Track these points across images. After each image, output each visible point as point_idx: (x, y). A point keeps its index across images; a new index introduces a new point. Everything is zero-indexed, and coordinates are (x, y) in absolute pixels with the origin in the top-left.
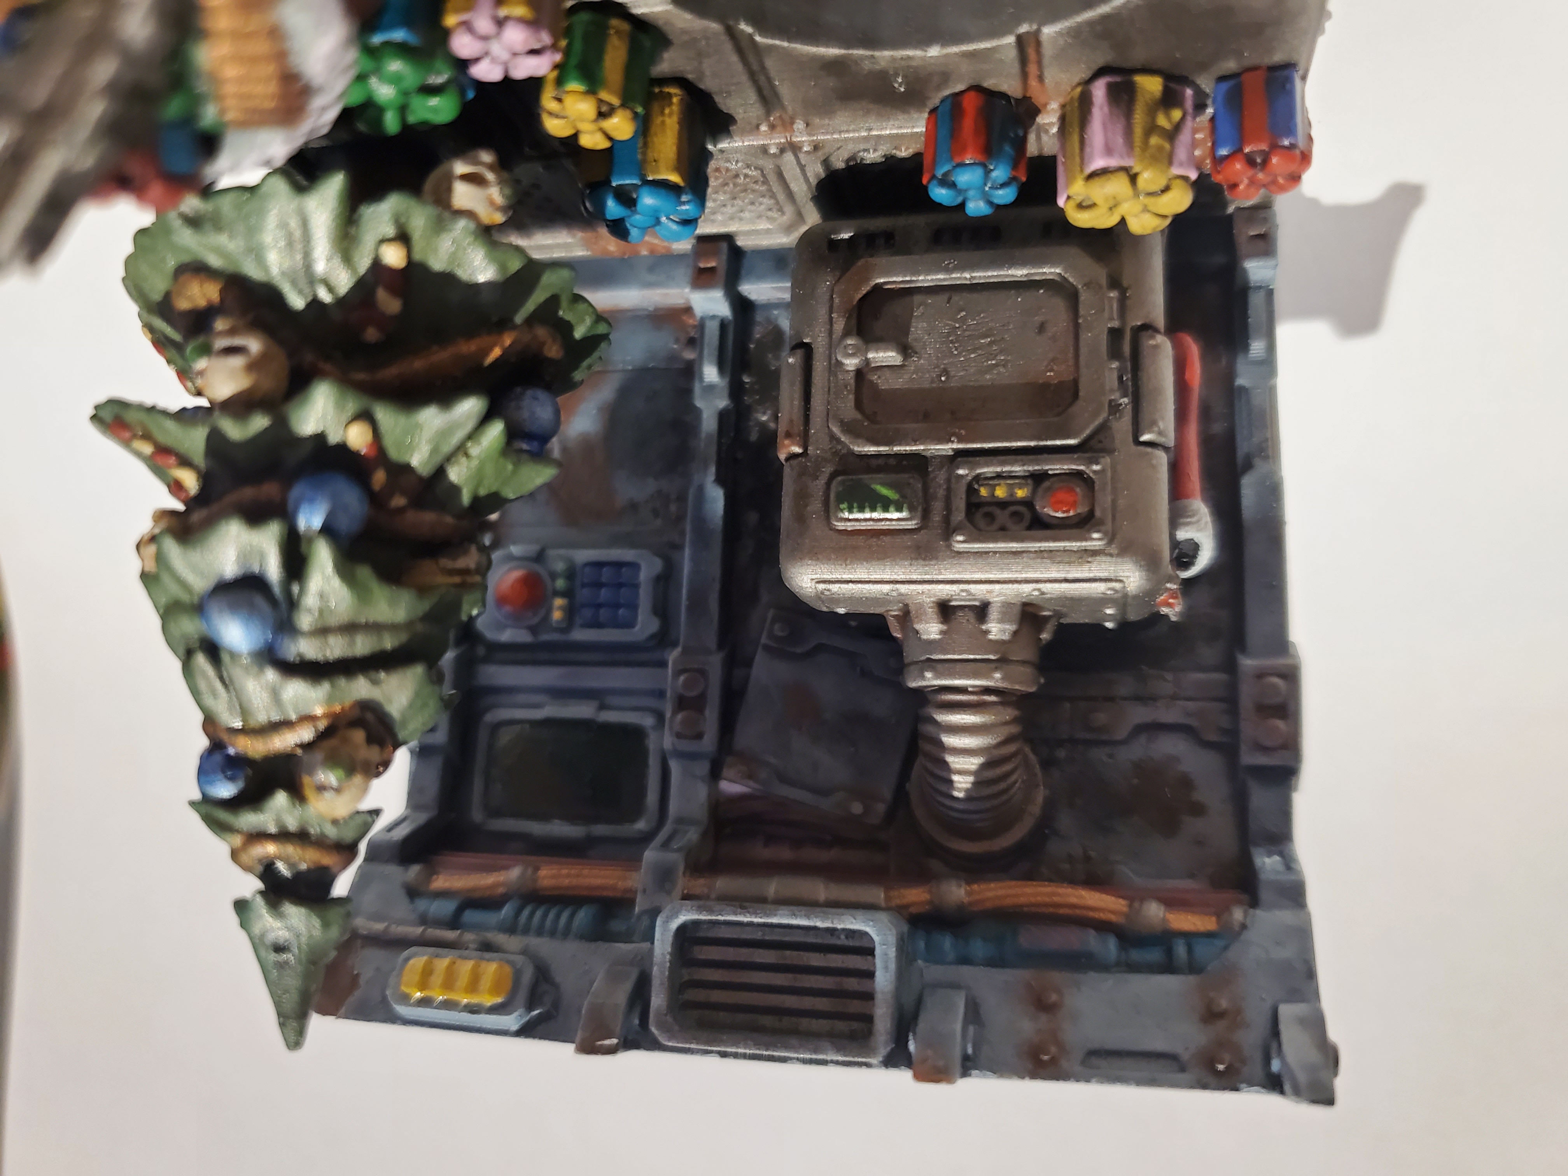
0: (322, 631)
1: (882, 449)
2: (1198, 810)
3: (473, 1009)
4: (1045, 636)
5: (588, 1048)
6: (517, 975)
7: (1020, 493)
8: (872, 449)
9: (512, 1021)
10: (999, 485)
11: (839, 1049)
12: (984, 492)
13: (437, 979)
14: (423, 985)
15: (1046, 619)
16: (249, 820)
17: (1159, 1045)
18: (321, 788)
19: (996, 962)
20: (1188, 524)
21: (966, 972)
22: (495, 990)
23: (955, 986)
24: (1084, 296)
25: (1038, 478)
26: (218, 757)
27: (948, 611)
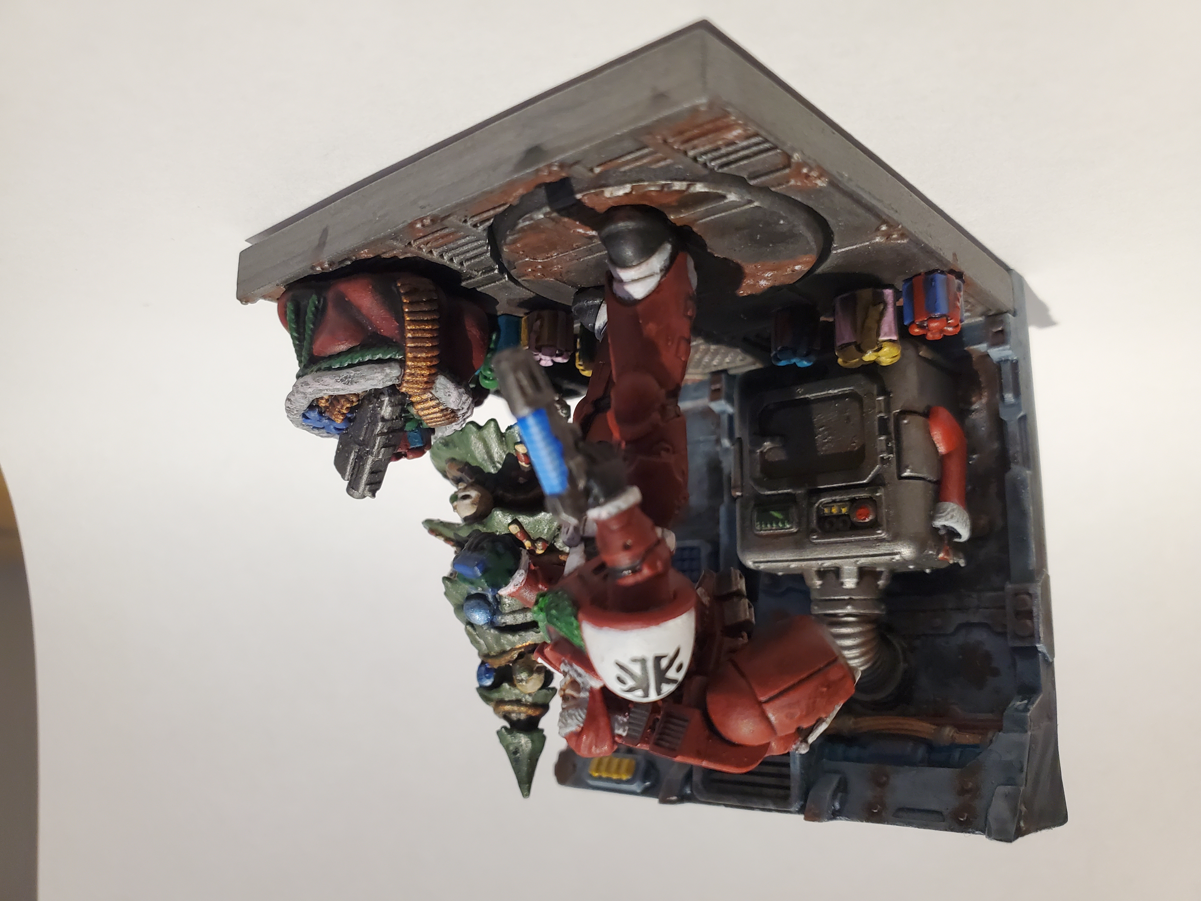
0: (513, 612)
1: (773, 492)
2: (995, 672)
3: (620, 781)
4: (881, 583)
5: (664, 801)
6: (637, 764)
7: (844, 510)
8: (769, 493)
9: (636, 787)
10: (833, 506)
11: (775, 804)
12: (826, 511)
13: (603, 767)
14: (598, 770)
15: (881, 573)
16: (496, 695)
17: (934, 807)
18: (522, 681)
19: (859, 760)
20: (940, 517)
21: (845, 766)
22: (628, 771)
23: (836, 772)
24: (866, 401)
25: (853, 501)
26: (483, 668)
27: (822, 574)
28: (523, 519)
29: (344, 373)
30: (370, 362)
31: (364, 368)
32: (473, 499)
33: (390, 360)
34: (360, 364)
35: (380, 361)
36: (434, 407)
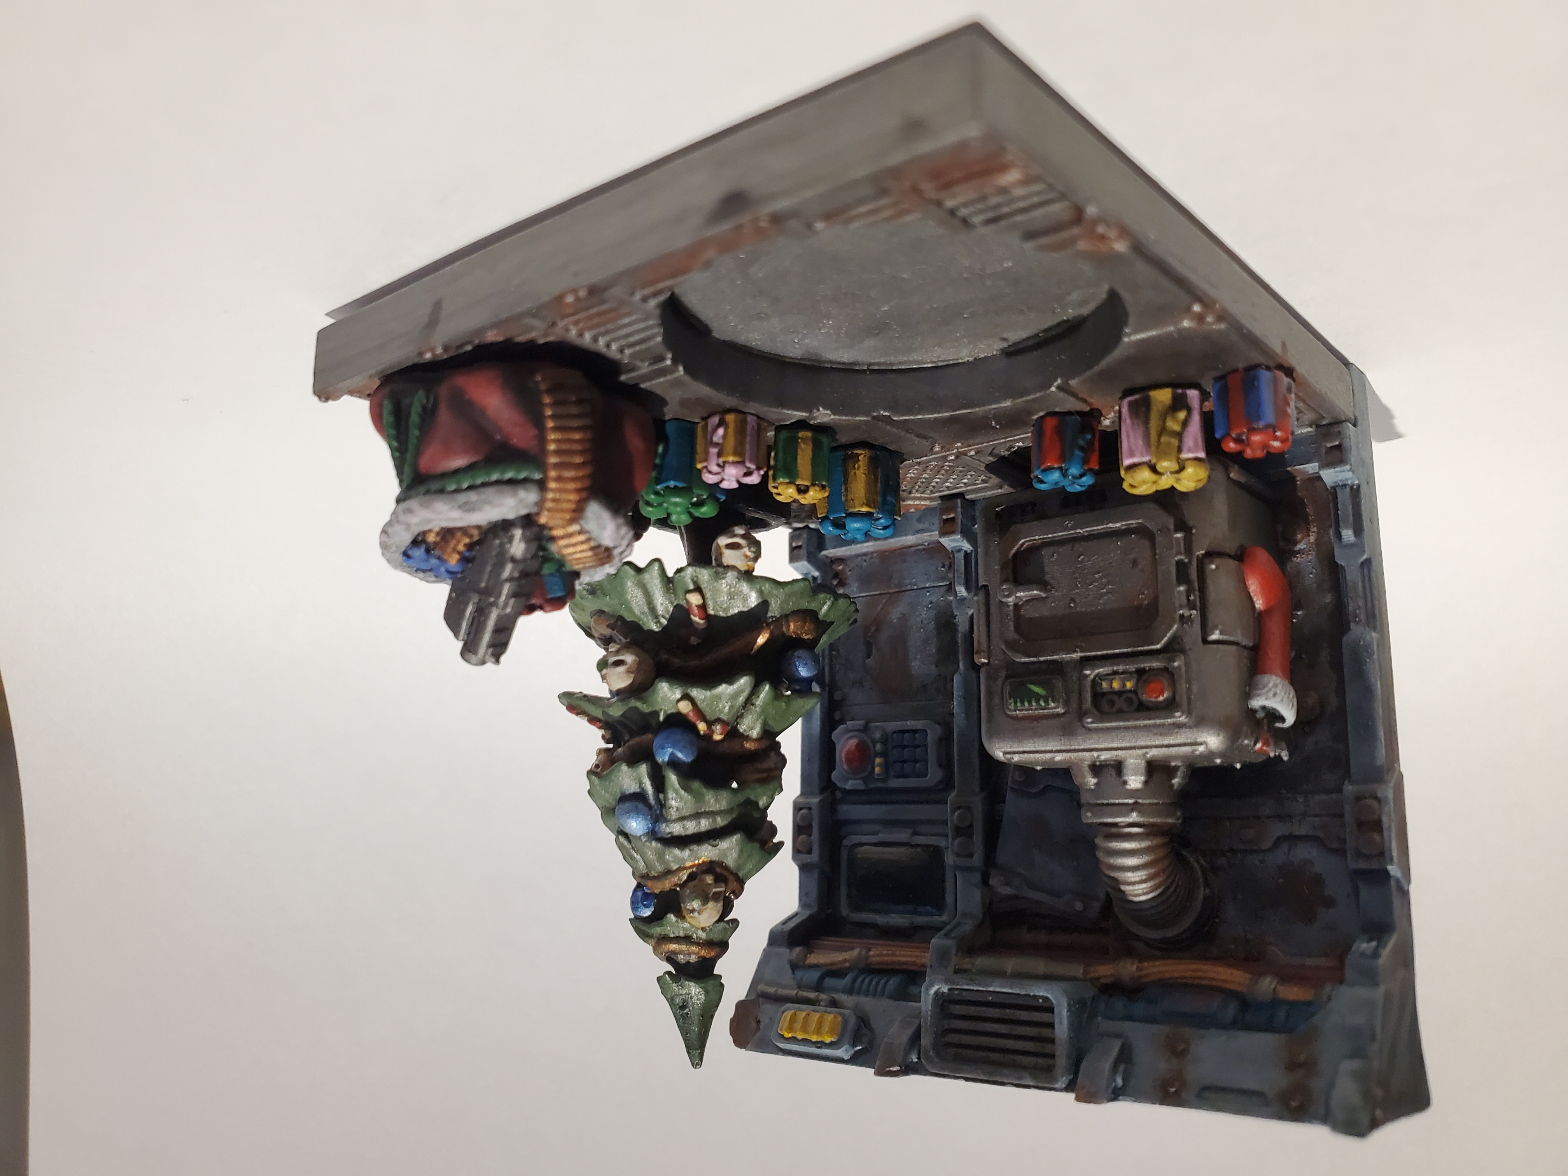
0: (682, 819)
1: (1032, 659)
2: (1330, 903)
3: (820, 1044)
4: (1176, 781)
5: (882, 1072)
6: (845, 1022)
7: (1129, 685)
8: (1027, 660)
9: (842, 1052)
10: (1114, 679)
11: (1034, 1077)
12: (1105, 685)
13: (798, 1025)
14: (790, 1029)
15: (1176, 768)
16: (657, 930)
17: (1252, 1085)
18: (693, 911)
19: (1148, 1020)
20: (1258, 695)
21: (1128, 1027)
22: (831, 1032)
23: (1117, 1036)
24: (1159, 539)
25: (1140, 672)
26: (640, 894)
27: (1096, 769)
28: (696, 693)
29: (462, 498)
30: (498, 482)
31: (489, 492)
32: (628, 666)
33: (526, 481)
34: (484, 485)
35: (512, 482)
36: (582, 543)
